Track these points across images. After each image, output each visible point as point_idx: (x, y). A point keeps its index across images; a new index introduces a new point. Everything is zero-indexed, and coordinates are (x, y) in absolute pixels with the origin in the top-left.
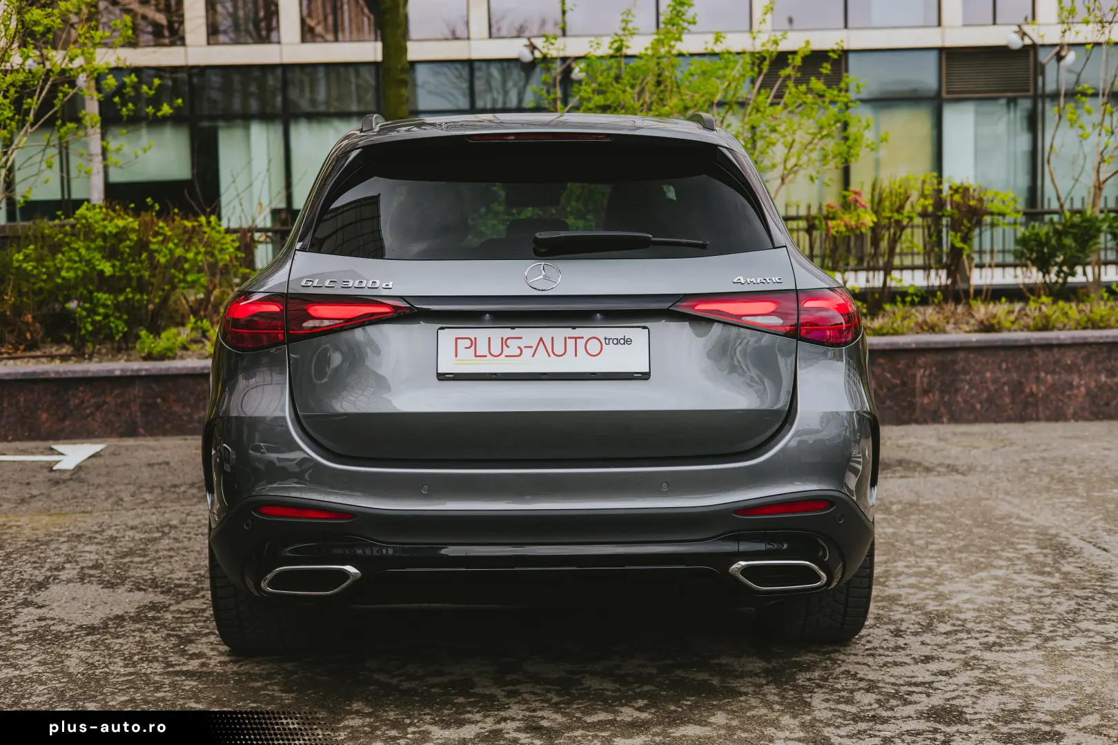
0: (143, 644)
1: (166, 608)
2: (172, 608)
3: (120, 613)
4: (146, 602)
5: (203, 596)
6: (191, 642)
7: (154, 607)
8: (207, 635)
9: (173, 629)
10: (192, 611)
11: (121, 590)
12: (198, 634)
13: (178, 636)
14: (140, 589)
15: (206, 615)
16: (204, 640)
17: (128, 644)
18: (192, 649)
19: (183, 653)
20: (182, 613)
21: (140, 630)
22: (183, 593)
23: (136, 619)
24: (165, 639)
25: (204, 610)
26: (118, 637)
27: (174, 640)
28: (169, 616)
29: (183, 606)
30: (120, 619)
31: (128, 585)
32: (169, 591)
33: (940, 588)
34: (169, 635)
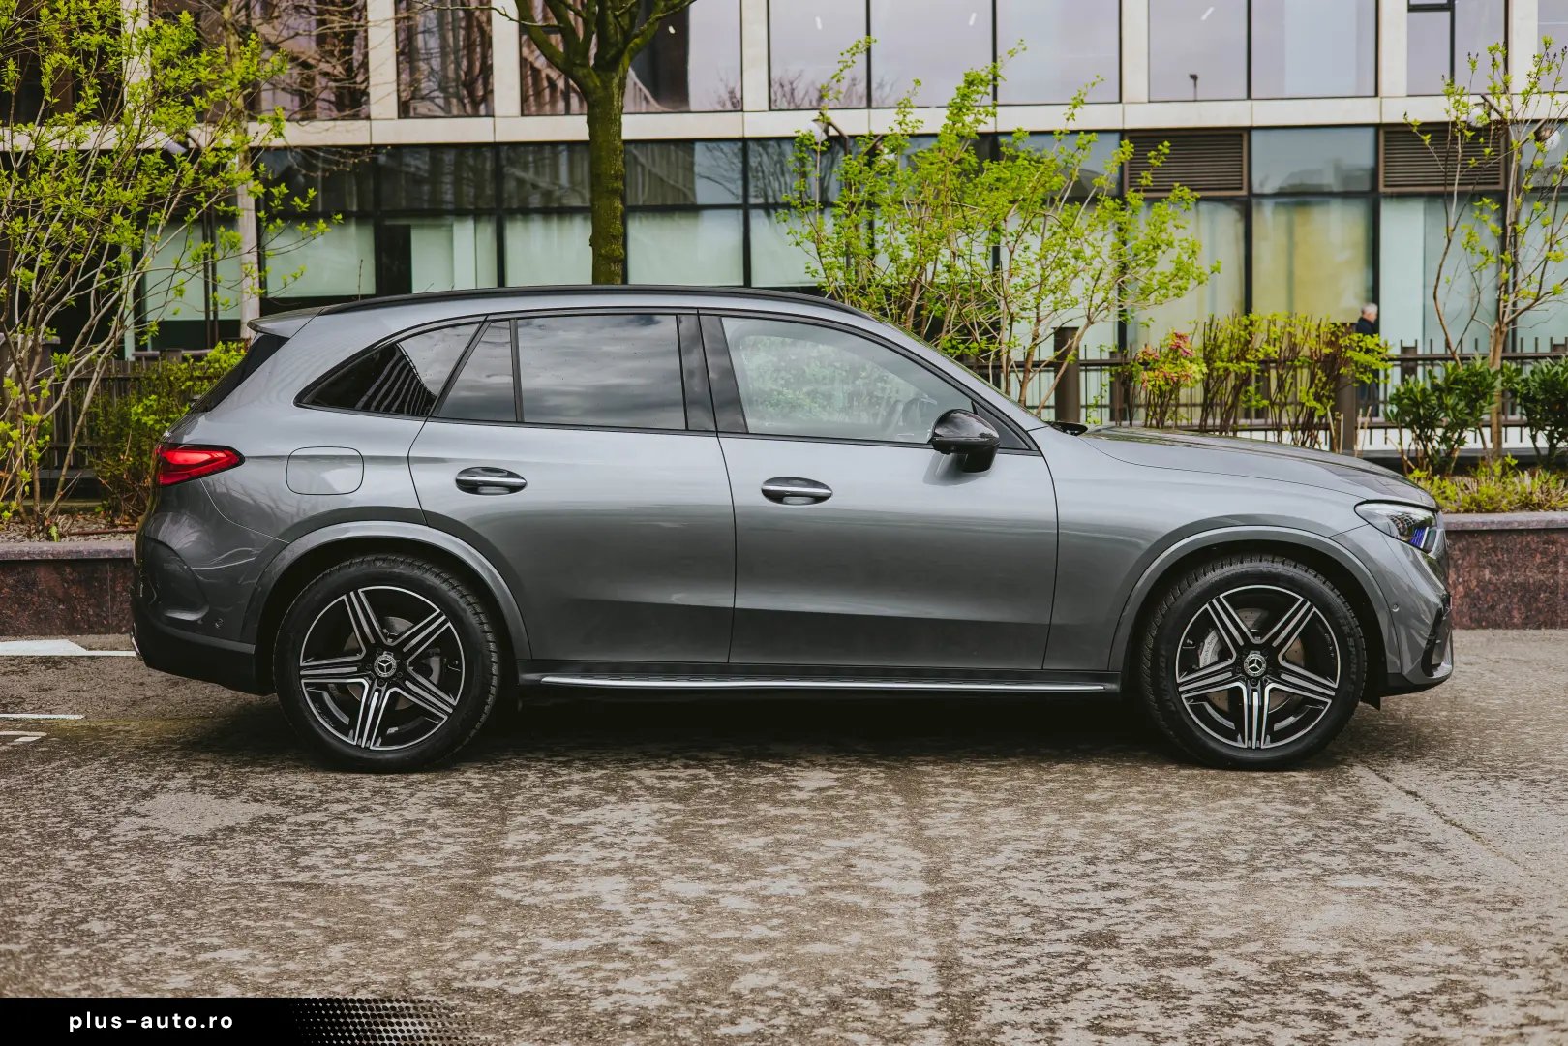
0: (253, 856)
1: (283, 820)
2: (290, 820)
3: (232, 824)
4: (262, 814)
5: (326, 809)
6: (306, 854)
7: (270, 819)
8: (324, 848)
9: (287, 842)
10: (311, 824)
11: (235, 801)
12: (313, 847)
13: (292, 849)
14: (256, 801)
15: (326, 827)
16: (320, 853)
17: (236, 856)
18: (304, 861)
19: (294, 865)
20: (300, 825)
21: (251, 842)
22: (304, 806)
23: (248, 831)
24: (276, 852)
25: (324, 823)
26: (226, 848)
27: (286, 852)
28: (284, 828)
29: (303, 818)
30: (232, 829)
31: (244, 796)
32: (288, 803)
33: (1166, 816)
34: (282, 847)
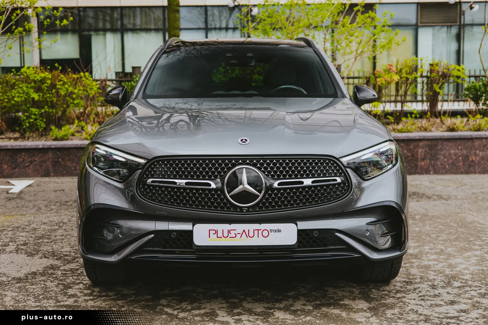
0: (45, 289)
1: (58, 268)
2: (61, 268)
3: (35, 270)
4: (48, 264)
5: (78, 262)
6: (70, 288)
7: (52, 267)
8: (78, 284)
9: (61, 280)
10: (71, 270)
11: (36, 257)
12: (74, 283)
13: (64, 284)
14: (46, 257)
15: (78, 272)
16: (77, 287)
17: (37, 289)
18: (71, 292)
19: (65, 294)
20: (67, 271)
21: (44, 281)
22: (67, 260)
23: (43, 274)
24: (57, 286)
25: (77, 270)
26: (32, 285)
27: (61, 287)
28: (59, 273)
29: (67, 267)
30: (34, 273)
31: (40, 255)
32: (60, 258)
34: (59, 284)
